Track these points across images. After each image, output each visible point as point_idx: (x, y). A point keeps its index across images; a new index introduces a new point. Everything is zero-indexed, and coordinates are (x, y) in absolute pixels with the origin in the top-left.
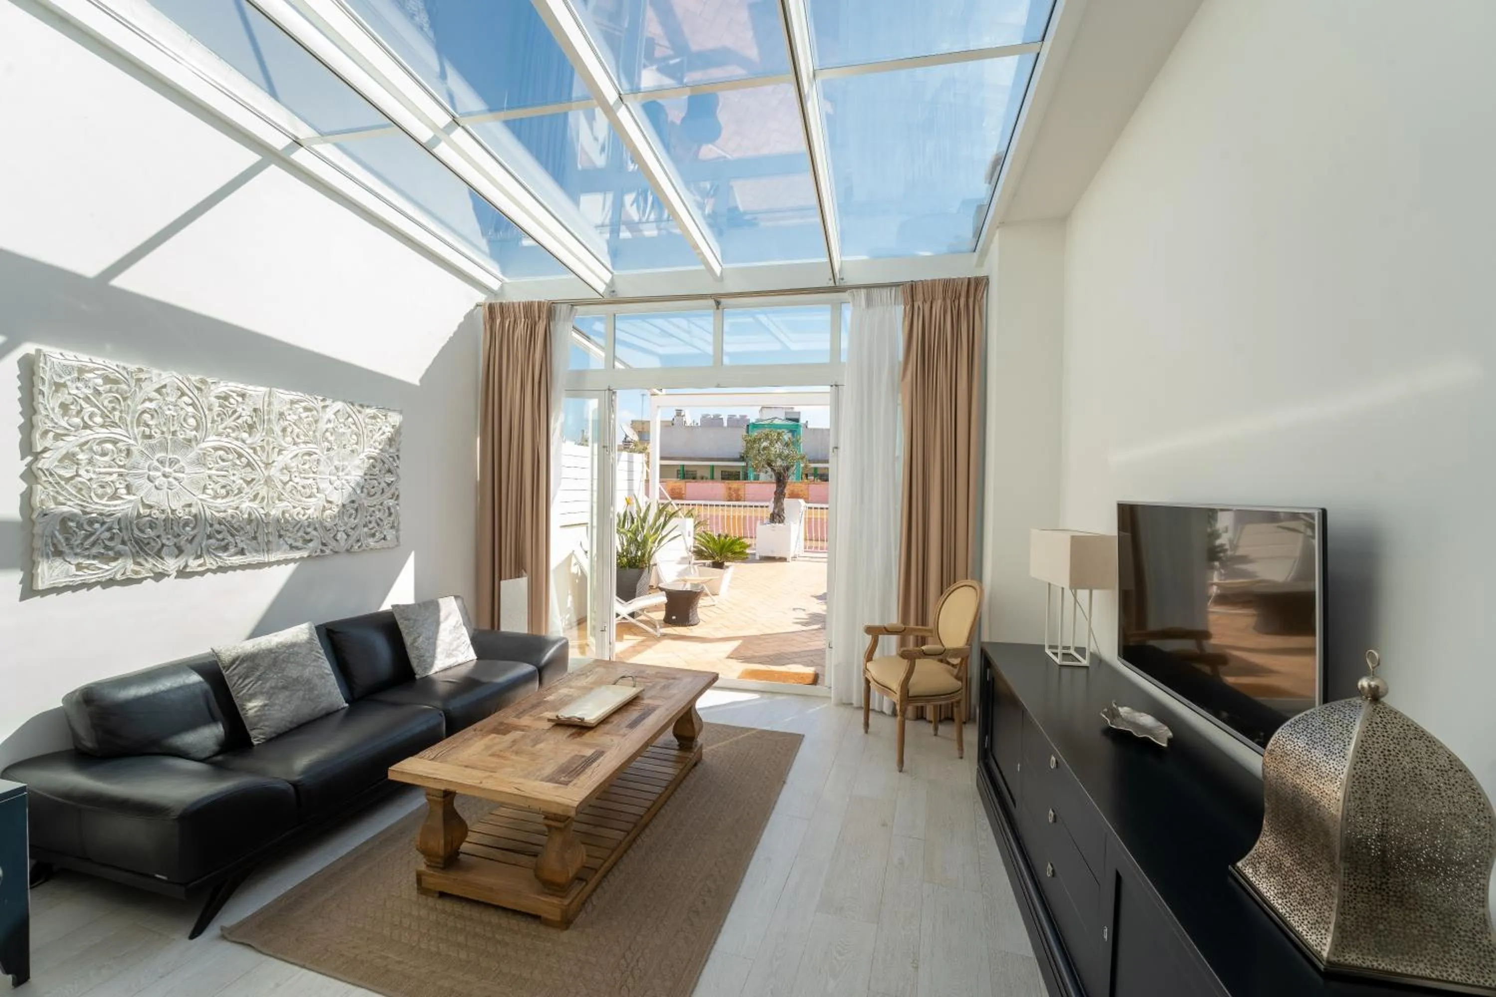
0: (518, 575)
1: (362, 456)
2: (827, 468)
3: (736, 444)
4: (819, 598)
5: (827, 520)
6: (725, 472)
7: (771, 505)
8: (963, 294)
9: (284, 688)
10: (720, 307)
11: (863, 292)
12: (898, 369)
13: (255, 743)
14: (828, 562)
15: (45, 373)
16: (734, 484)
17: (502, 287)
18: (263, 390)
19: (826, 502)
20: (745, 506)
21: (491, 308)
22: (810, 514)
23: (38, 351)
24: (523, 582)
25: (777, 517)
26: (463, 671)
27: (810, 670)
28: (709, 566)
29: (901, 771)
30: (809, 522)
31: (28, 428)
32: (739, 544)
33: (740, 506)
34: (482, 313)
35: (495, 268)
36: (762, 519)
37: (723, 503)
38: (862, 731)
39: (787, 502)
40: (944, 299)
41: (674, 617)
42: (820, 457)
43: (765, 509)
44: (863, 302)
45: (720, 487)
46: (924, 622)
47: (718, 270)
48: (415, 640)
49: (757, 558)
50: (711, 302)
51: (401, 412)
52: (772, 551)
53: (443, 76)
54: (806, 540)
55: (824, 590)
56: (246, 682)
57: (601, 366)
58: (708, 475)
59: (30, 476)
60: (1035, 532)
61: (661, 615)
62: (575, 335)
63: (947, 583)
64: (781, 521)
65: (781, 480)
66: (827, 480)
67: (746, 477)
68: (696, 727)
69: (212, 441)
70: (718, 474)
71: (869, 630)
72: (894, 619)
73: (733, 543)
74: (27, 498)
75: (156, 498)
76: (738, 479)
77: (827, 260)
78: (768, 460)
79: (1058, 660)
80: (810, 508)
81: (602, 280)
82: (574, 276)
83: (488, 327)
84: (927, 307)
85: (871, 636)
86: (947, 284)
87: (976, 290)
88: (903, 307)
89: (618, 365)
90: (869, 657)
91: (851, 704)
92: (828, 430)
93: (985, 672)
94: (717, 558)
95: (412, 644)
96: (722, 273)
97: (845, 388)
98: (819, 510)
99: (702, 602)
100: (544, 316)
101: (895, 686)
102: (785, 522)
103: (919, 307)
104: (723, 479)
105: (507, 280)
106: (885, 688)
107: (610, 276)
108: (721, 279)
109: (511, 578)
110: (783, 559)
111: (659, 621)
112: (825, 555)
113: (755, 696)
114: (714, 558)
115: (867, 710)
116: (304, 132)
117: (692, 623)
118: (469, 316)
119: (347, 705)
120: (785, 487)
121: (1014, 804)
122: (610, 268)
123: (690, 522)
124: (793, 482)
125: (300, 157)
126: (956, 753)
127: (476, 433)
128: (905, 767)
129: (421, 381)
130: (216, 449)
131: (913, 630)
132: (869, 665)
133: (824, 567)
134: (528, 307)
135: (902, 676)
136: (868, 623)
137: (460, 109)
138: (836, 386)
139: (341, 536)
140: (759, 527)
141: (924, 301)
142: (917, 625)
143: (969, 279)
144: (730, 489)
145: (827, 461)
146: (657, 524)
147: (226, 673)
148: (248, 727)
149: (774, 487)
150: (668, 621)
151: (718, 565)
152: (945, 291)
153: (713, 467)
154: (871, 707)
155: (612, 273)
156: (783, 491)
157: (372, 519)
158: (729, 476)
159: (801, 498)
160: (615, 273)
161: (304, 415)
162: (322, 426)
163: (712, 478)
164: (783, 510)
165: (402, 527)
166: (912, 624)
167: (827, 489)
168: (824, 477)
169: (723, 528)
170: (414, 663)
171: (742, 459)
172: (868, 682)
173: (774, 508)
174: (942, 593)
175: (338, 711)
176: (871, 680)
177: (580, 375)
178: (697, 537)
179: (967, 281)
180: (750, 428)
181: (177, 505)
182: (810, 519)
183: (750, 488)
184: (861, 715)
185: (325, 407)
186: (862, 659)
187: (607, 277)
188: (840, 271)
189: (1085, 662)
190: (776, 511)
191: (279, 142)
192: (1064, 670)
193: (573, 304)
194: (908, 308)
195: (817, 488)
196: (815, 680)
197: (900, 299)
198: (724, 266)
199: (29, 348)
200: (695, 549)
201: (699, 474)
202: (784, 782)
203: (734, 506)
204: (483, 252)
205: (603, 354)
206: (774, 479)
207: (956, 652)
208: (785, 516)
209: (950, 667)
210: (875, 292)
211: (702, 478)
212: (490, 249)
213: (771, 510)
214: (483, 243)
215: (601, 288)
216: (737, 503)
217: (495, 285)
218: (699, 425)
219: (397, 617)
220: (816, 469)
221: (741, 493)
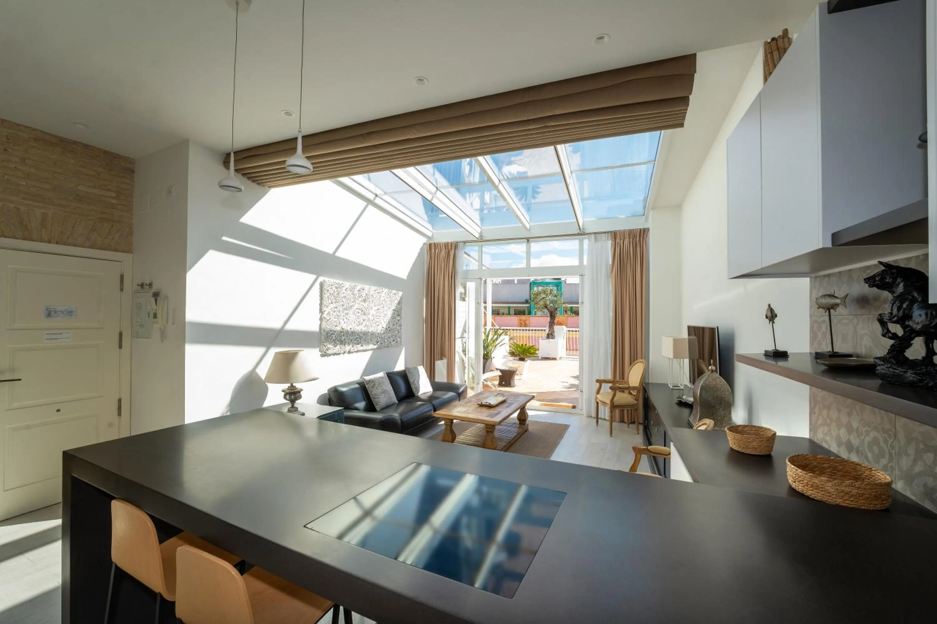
0: (442, 359)
1: (392, 310)
2: (578, 307)
3: (524, 293)
4: (574, 377)
5: (579, 338)
6: (516, 310)
7: (547, 329)
8: (638, 236)
9: (383, 393)
10: (529, 242)
11: (593, 235)
12: (610, 268)
13: (378, 410)
14: (580, 361)
15: (325, 287)
16: (523, 317)
17: (432, 235)
18: (368, 287)
19: (578, 327)
20: (529, 330)
21: (430, 245)
22: (569, 334)
23: (324, 280)
24: (445, 361)
25: (551, 336)
26: (429, 394)
27: (571, 405)
28: (517, 360)
29: (611, 436)
30: (568, 339)
31: (321, 304)
32: (532, 349)
33: (526, 330)
34: (427, 248)
35: (429, 226)
36: (542, 337)
37: (517, 328)
38: (596, 424)
39: (556, 328)
40: (629, 238)
41: (503, 383)
42: (574, 300)
43: (543, 332)
44: (593, 241)
45: (515, 319)
46: (623, 378)
47: (528, 226)
48: (414, 381)
49: (540, 358)
50: (526, 240)
51: (402, 291)
52: (548, 354)
53: (434, 174)
54: (567, 350)
55: (577, 373)
56: (373, 389)
57: (477, 268)
58: (507, 312)
59: (321, 319)
60: (663, 338)
61: (497, 383)
62: (465, 255)
63: (633, 360)
64: (553, 337)
65: (552, 316)
66: (578, 314)
67: (530, 313)
68: (527, 417)
69: (357, 306)
70: (512, 312)
71: (598, 381)
72: (610, 377)
73: (530, 348)
74: (320, 325)
75: (345, 326)
76: (525, 314)
77: (575, 220)
78: (546, 304)
79: (671, 387)
80: (569, 331)
81: (477, 232)
82: (463, 229)
83: (429, 253)
84: (622, 241)
85: (598, 384)
86: (631, 232)
87: (644, 234)
88: (611, 241)
89: (483, 268)
90: (598, 392)
91: (591, 417)
92: (579, 284)
93: (645, 396)
94: (522, 356)
95: (413, 382)
96: (530, 228)
97: (586, 276)
98: (574, 332)
99: (516, 377)
100: (453, 248)
101: (608, 402)
102: (555, 338)
103: (618, 242)
104: (515, 314)
105: (434, 232)
106: (604, 403)
107: (480, 229)
108: (529, 230)
109: (439, 360)
110: (554, 359)
111: (497, 385)
112: (578, 357)
113: (546, 413)
114: (520, 356)
115: (597, 418)
116: (379, 192)
117: (512, 385)
118: (422, 249)
119: (397, 402)
120: (555, 319)
121: (651, 437)
122: (480, 225)
123: (507, 338)
124: (559, 317)
125: (378, 201)
126: (636, 433)
127: (424, 297)
128: (613, 435)
129: (407, 277)
130: (357, 309)
131: (618, 381)
132: (598, 396)
133: (577, 363)
134: (446, 245)
135: (611, 397)
136: (598, 378)
137: (439, 185)
138: (582, 275)
139: (386, 341)
140: (540, 341)
141: (620, 240)
142: (620, 379)
143: (640, 230)
144: (521, 320)
145: (578, 303)
146: (494, 339)
147: (367, 386)
148: (375, 405)
149: (548, 319)
150: (500, 385)
151: (522, 359)
152: (629, 236)
153: (509, 307)
154: (599, 417)
155: (481, 228)
156: (553, 321)
157: (394, 334)
158: (519, 312)
159: (563, 325)
160: (483, 228)
161: (378, 295)
162: (382, 299)
163: (509, 314)
164: (554, 331)
165: (402, 337)
166: (618, 379)
167: (578, 320)
168: (576, 313)
169: (523, 341)
170: (414, 390)
171: (527, 302)
172: (597, 403)
173: (549, 331)
174: (631, 365)
175: (395, 404)
176: (599, 401)
177: (467, 272)
178: (511, 345)
179: (639, 230)
180: (532, 284)
181: (349, 329)
182: (569, 338)
183: (532, 319)
184: (595, 420)
185: (382, 291)
186: (595, 394)
187: (479, 230)
188: (583, 226)
189: (682, 387)
190: (550, 332)
191: (371, 197)
192: (674, 391)
193: (465, 242)
194: (613, 242)
195: (572, 319)
196: (574, 407)
197: (610, 238)
198: (531, 224)
199: (321, 279)
200: (510, 351)
201: (501, 312)
202: (563, 437)
203: (523, 330)
204: (424, 220)
205: (477, 263)
206: (548, 314)
207: (634, 388)
208: (555, 335)
209: (633, 396)
210: (599, 235)
211: (503, 314)
212: (428, 219)
213: (547, 332)
214: (425, 217)
215: (477, 235)
216: (525, 328)
217: (430, 234)
218: (500, 283)
219: (407, 372)
220: (571, 308)
221: (527, 322)
